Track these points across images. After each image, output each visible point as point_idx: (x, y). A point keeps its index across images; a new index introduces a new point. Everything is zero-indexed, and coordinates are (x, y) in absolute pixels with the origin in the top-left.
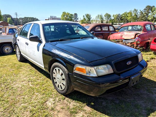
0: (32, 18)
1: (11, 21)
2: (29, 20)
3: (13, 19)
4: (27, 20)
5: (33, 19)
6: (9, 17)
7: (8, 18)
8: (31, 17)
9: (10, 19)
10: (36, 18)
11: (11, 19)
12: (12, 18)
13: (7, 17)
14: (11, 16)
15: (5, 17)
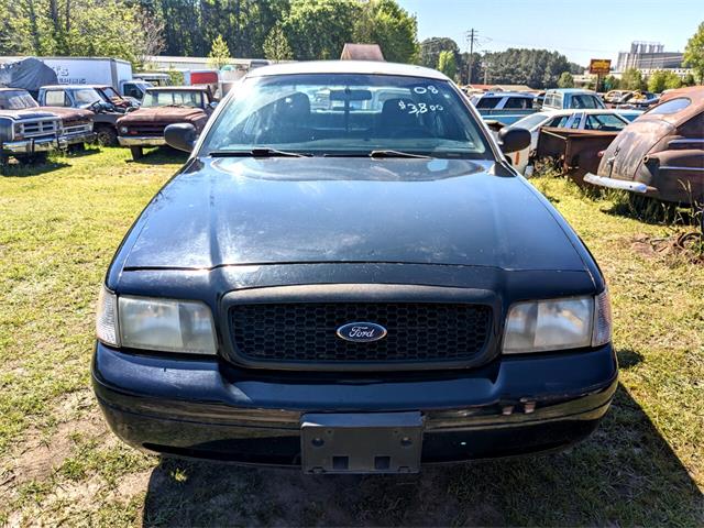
0: (540, 53)
1: (452, 65)
2: (526, 62)
3: (461, 56)
4: (515, 61)
5: (543, 56)
6: (447, 49)
7: (443, 54)
8: (537, 49)
9: (449, 57)
10: (557, 53)
11: (452, 58)
12: (456, 52)
13: (441, 49)
14: (455, 45)
15: (433, 50)
